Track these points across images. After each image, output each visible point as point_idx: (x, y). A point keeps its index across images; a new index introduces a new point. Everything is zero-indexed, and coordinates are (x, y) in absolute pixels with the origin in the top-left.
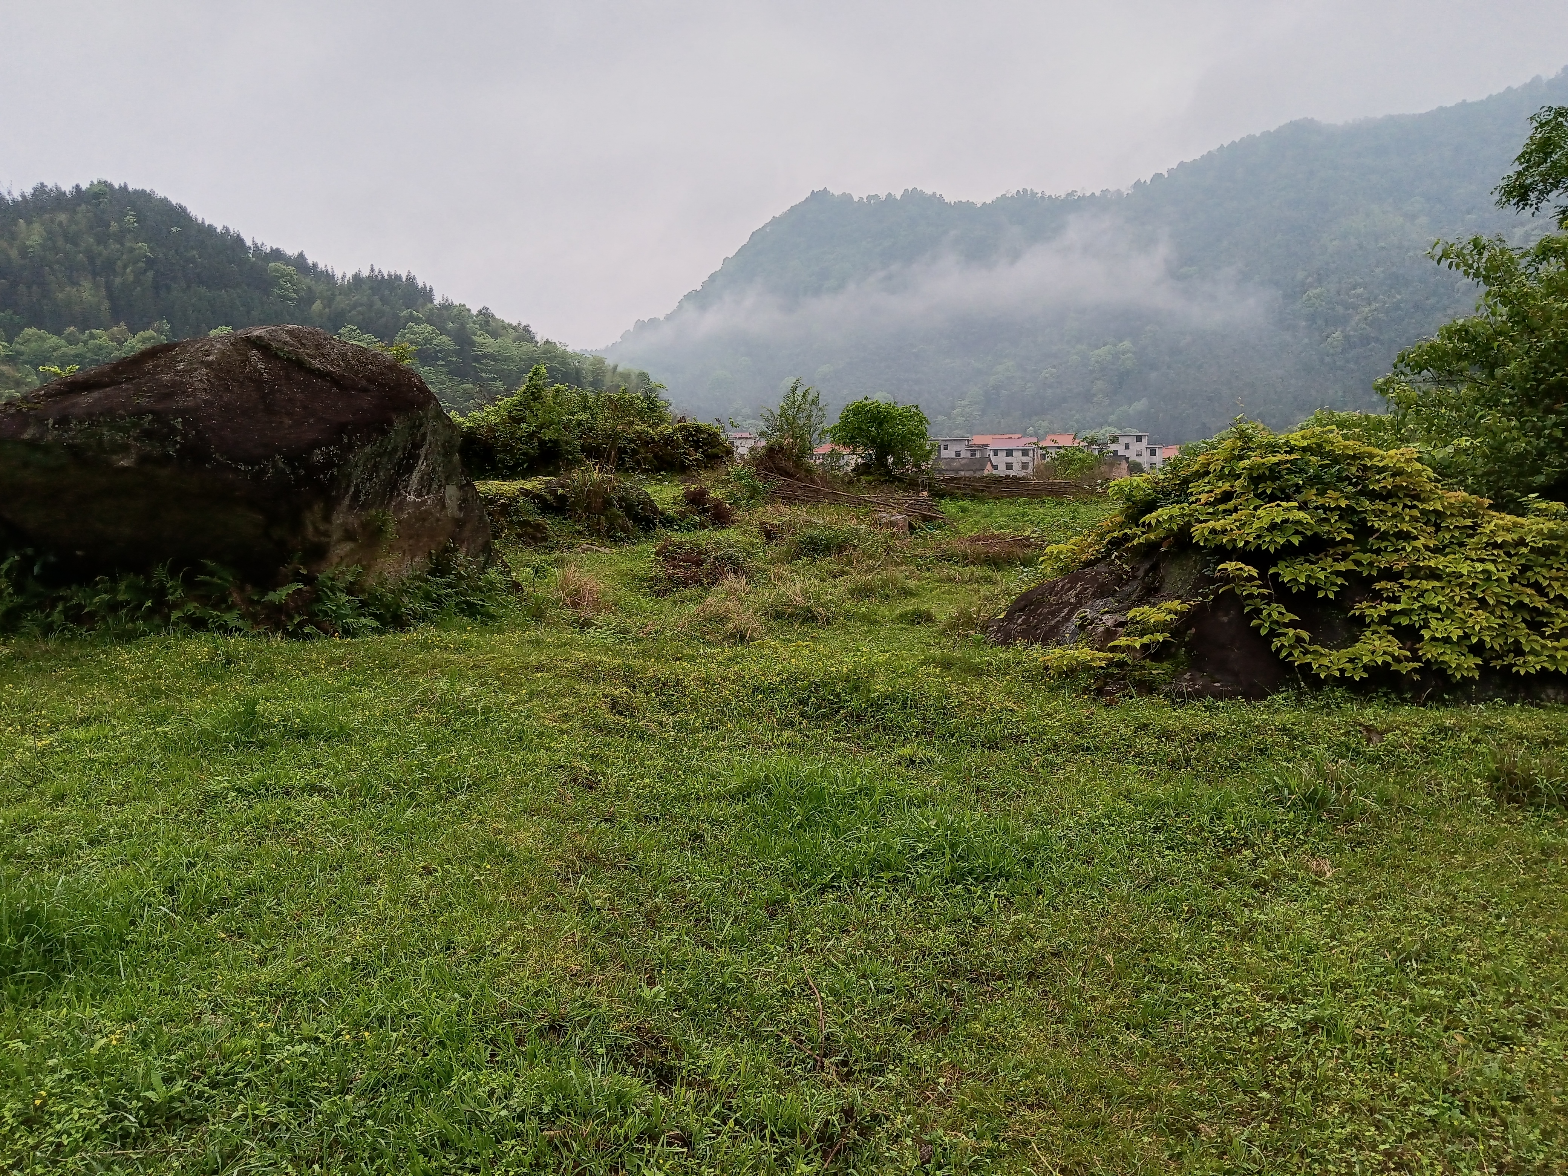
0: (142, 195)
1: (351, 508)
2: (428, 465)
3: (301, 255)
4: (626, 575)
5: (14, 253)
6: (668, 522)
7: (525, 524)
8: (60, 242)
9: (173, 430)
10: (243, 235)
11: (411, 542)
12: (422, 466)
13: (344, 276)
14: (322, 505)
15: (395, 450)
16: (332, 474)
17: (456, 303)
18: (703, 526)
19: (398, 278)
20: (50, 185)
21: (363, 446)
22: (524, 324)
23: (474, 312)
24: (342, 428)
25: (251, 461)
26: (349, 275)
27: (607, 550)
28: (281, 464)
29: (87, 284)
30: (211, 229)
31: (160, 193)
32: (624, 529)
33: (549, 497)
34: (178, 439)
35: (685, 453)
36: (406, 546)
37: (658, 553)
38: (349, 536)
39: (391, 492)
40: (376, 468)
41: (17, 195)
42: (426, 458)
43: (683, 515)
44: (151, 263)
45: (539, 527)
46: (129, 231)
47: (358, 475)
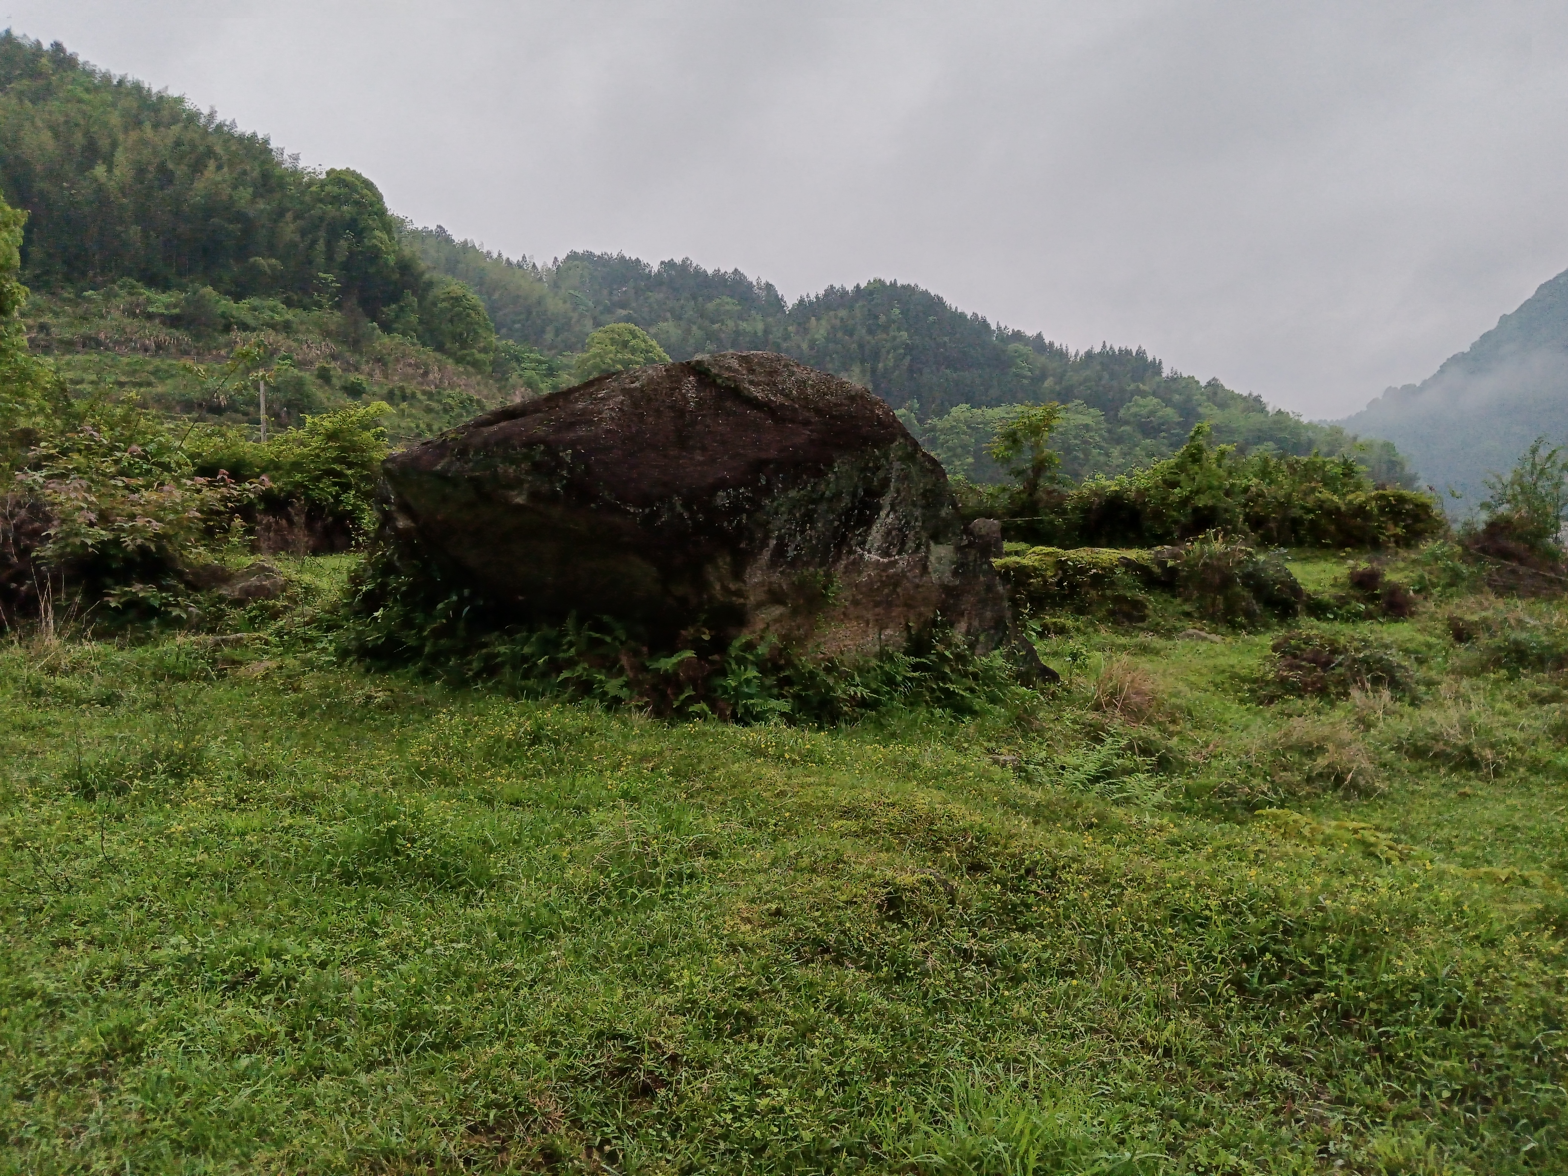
0: (906, 288)
1: (773, 564)
2: (897, 518)
3: (1039, 336)
4: (1223, 671)
5: (805, 346)
6: (1318, 609)
7: (1120, 600)
8: (840, 335)
9: (560, 463)
10: (989, 320)
11: (877, 610)
12: (886, 519)
13: (1077, 355)
14: (728, 559)
15: (838, 496)
16: (740, 522)
17: (1185, 375)
18: (1368, 616)
19: (1128, 352)
20: (837, 286)
21: (785, 490)
22: (1255, 394)
23: (1203, 383)
24: (760, 465)
25: (645, 501)
26: (1082, 352)
27: (1217, 638)
28: (679, 509)
29: (856, 369)
30: (962, 316)
31: (922, 287)
32: (1249, 614)
33: (1156, 569)
34: (565, 473)
35: (1380, 527)
36: (870, 616)
37: (1275, 649)
38: (775, 597)
39: (838, 547)
40: (809, 518)
41: (813, 297)
42: (893, 508)
43: (1343, 601)
44: (909, 348)
45: (1138, 605)
46: (894, 322)
47: (779, 525)
